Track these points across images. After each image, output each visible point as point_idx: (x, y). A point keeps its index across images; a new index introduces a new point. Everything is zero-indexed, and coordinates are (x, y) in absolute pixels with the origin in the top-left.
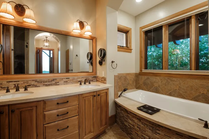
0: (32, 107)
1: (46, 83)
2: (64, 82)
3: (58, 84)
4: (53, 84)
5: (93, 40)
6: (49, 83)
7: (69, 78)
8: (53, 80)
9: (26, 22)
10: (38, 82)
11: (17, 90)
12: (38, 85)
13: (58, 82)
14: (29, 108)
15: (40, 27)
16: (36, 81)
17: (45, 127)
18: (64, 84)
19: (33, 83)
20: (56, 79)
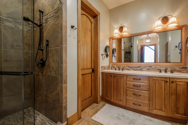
0: (121, 77)
1: (134, 69)
2: (147, 69)
3: (142, 70)
4: (139, 70)
5: (181, 29)
6: (136, 69)
7: (151, 67)
8: (139, 67)
9: (124, 35)
10: (130, 67)
11: (119, 70)
12: (129, 69)
13: (142, 69)
14: (120, 77)
15: (131, 34)
16: (129, 67)
17: (127, 89)
18: (147, 71)
19: (127, 68)
20: (141, 66)
